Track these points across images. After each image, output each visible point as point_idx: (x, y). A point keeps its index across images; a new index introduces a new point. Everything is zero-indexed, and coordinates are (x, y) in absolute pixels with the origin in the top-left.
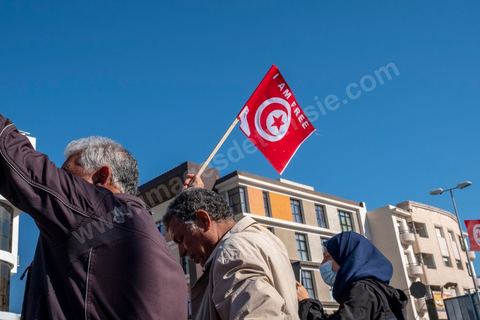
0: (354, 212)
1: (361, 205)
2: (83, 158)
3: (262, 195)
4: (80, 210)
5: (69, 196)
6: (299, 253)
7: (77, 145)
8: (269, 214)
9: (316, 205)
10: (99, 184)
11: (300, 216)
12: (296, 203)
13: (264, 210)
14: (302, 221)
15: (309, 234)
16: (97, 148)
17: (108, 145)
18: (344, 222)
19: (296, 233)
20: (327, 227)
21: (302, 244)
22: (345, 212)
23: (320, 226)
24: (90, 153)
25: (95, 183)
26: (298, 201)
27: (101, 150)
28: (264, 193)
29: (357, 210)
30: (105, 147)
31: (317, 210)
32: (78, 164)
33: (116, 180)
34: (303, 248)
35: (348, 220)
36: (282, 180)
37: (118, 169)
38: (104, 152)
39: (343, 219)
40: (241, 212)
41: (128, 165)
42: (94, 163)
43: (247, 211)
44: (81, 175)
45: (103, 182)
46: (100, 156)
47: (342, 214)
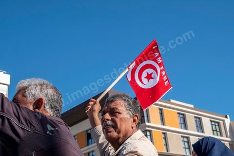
0: (221, 122)
1: (226, 117)
2: (27, 92)
3: (158, 111)
4: (26, 128)
5: (19, 119)
6: (184, 150)
7: (24, 83)
8: (163, 124)
9: (195, 117)
10: (37, 110)
11: (185, 124)
12: (181, 116)
13: (160, 121)
14: (186, 128)
15: (191, 137)
16: (37, 86)
17: (44, 84)
18: (214, 129)
19: (182, 137)
20: (203, 132)
21: (186, 144)
22: (215, 122)
23: (198, 131)
24: (32, 89)
25: (34, 109)
26: (183, 115)
27: (39, 87)
28: (160, 109)
29: (223, 121)
30: (42, 85)
31: (196, 121)
32: (24, 96)
33: (47, 107)
34: (187, 146)
35: (217, 127)
36: (172, 101)
37: (49, 100)
38: (41, 89)
39: (214, 127)
40: (145, 122)
41: (56, 97)
42: (34, 96)
43: (148, 121)
44: (25, 103)
45: (39, 108)
46: (38, 91)
47: (213, 123)
